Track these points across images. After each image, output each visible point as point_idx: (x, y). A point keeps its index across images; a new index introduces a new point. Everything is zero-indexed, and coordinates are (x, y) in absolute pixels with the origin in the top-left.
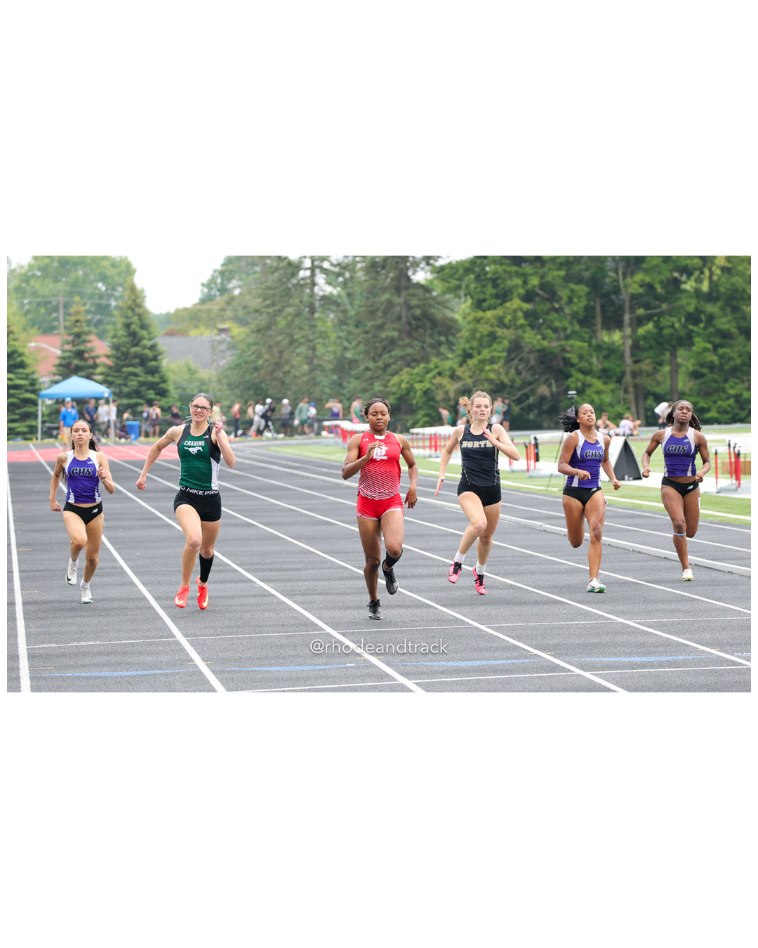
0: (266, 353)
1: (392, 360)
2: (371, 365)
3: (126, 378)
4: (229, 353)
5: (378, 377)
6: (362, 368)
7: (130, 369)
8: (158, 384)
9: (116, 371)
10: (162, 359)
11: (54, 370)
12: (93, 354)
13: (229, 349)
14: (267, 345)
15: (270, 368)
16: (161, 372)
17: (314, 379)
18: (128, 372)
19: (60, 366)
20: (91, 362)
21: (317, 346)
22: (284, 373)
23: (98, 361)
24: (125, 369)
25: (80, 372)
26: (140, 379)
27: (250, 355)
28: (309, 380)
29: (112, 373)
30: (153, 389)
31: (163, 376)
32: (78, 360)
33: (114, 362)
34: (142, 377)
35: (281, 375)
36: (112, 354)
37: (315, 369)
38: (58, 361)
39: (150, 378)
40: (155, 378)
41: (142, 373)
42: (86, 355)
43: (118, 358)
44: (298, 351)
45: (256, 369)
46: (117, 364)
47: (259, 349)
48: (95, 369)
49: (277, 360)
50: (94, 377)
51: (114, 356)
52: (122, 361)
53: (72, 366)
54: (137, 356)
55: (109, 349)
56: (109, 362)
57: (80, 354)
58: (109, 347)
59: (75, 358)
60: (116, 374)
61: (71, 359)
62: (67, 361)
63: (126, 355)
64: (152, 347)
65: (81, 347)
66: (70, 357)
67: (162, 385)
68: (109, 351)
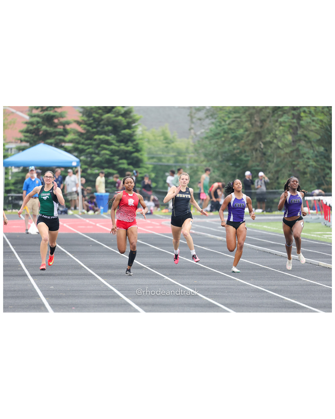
0: (246, 121)
3: (98, 146)
4: (208, 121)
7: (102, 137)
8: (132, 153)
9: (87, 139)
10: (136, 127)
11: (21, 136)
12: (62, 120)
13: (207, 117)
14: (247, 113)
15: (251, 138)
16: (134, 140)
17: (297, 150)
18: (100, 139)
19: (27, 131)
20: (60, 129)
21: (302, 114)
22: (265, 144)
23: (68, 127)
24: (96, 137)
25: (49, 139)
26: (113, 147)
27: (229, 124)
28: (292, 152)
29: (83, 141)
30: (126, 158)
31: (137, 144)
32: (47, 126)
33: (85, 129)
34: (116, 146)
35: (262, 146)
36: (83, 120)
37: (300, 140)
38: (25, 127)
39: (123, 147)
40: (128, 147)
41: (114, 142)
42: (56, 121)
43: (89, 125)
44: (281, 120)
45: (236, 139)
46: (88, 131)
47: (239, 117)
48: (65, 136)
49: (259, 130)
50: (63, 144)
51: (85, 123)
52: (93, 128)
53: (41, 133)
54: (109, 123)
55: (80, 115)
56: (80, 129)
57: (49, 120)
58: (81, 112)
59: (43, 124)
60: (88, 142)
61: (39, 125)
62: (35, 127)
63: (98, 122)
64: (126, 114)
65: (51, 112)
66: (38, 122)
67: (136, 155)
68: (80, 117)
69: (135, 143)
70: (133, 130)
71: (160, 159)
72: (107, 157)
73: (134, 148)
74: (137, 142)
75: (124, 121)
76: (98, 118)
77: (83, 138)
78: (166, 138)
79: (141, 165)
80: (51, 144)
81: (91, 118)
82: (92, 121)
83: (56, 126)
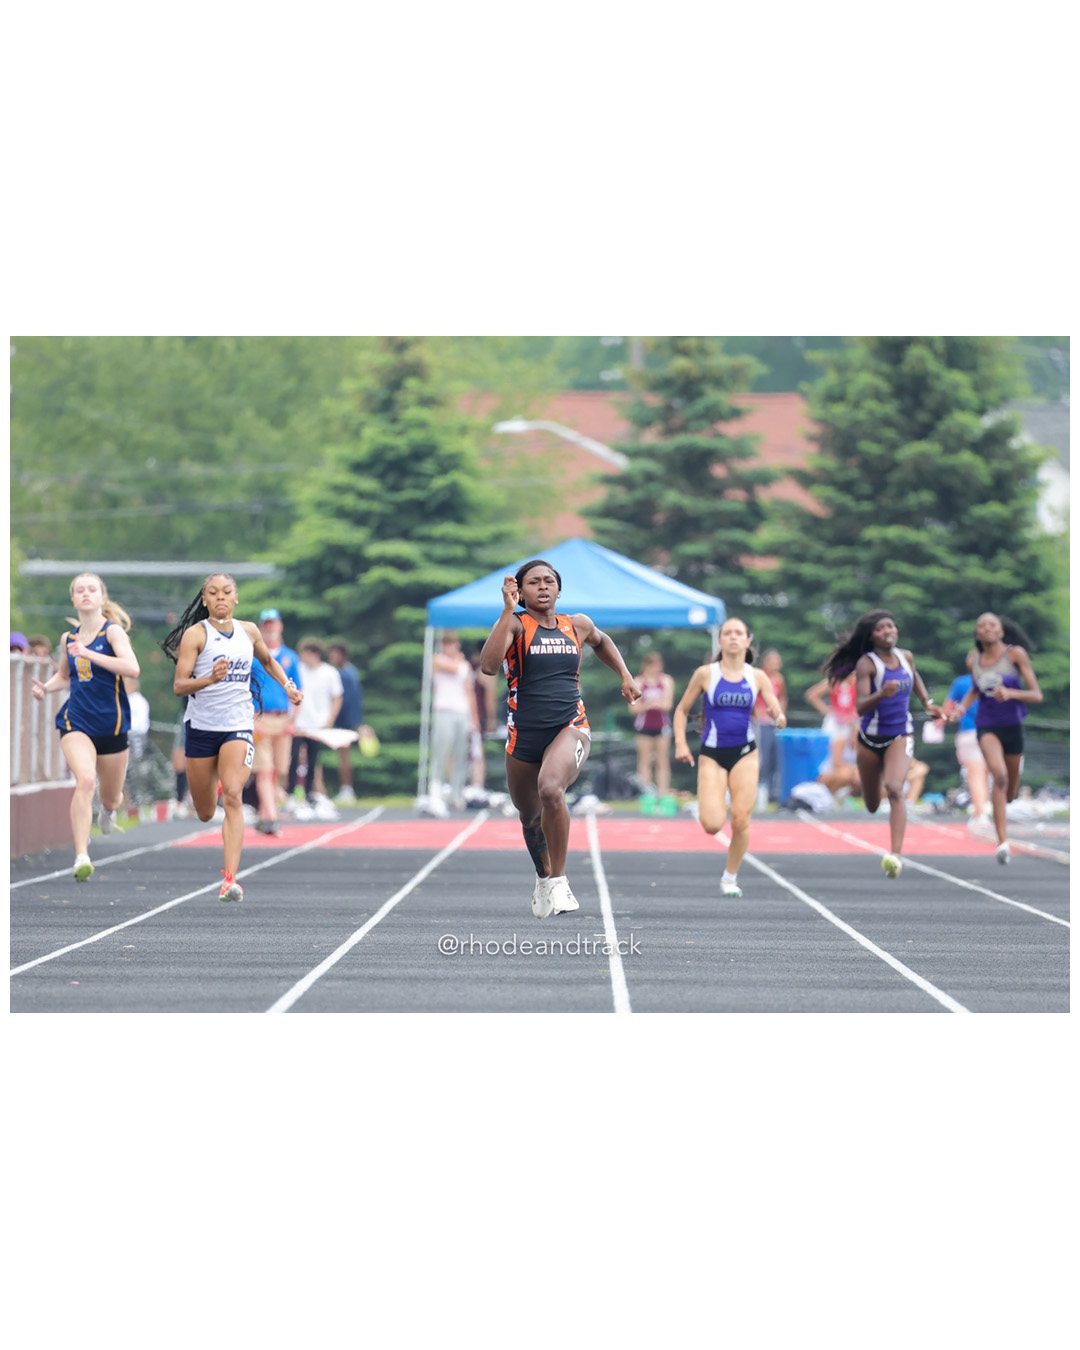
3: (878, 567)
7: (893, 532)
8: (1010, 594)
9: (834, 542)
12: (744, 467)
16: (1023, 544)
18: (886, 542)
19: (608, 512)
20: (734, 501)
23: (765, 496)
24: (872, 533)
25: (688, 540)
26: (934, 572)
29: (818, 548)
31: (1034, 561)
32: (682, 491)
33: (828, 502)
34: (942, 565)
36: (823, 470)
38: (599, 496)
39: (975, 571)
40: (995, 570)
41: (940, 552)
42: (719, 471)
43: (846, 487)
46: (841, 511)
48: (750, 528)
50: (745, 561)
51: (827, 478)
52: (859, 498)
53: (659, 518)
54: (924, 476)
55: (812, 449)
56: (810, 501)
57: (693, 467)
58: (811, 439)
59: (669, 484)
60: (840, 552)
61: (654, 487)
62: (639, 494)
63: (878, 473)
64: (992, 442)
65: (701, 440)
66: (649, 477)
67: (1026, 601)
68: (808, 457)
69: (1023, 555)
70: (1015, 504)
72: (911, 609)
73: (1017, 574)
74: (1033, 550)
75: (981, 470)
76: (881, 457)
77: (821, 538)
79: (1048, 641)
81: (853, 461)
82: (854, 473)
83: (718, 492)
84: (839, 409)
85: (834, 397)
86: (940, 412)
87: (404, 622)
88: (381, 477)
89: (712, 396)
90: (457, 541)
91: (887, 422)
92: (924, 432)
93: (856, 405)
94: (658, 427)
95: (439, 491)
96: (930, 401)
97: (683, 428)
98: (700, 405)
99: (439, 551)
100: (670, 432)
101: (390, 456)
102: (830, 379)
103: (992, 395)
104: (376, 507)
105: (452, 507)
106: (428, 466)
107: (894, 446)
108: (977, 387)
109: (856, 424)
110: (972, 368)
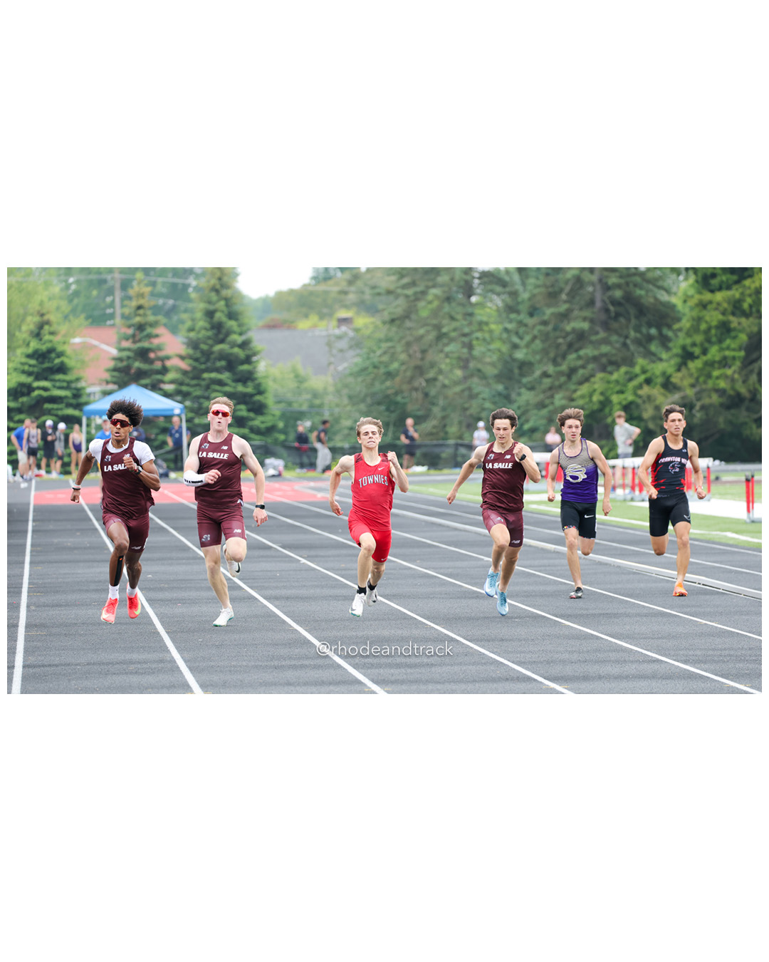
0: (403, 352)
1: (580, 363)
2: (551, 369)
3: (208, 387)
4: (351, 353)
5: (560, 387)
6: (538, 373)
7: (213, 375)
8: (252, 395)
9: (193, 378)
10: (257, 361)
11: (107, 376)
12: (161, 354)
13: (351, 347)
14: (403, 342)
15: (409, 374)
16: (256, 379)
17: (470, 389)
18: (210, 379)
19: (115, 369)
20: (158, 365)
21: (475, 342)
22: (428, 381)
23: (168, 364)
24: (206, 375)
25: (143, 379)
26: (227, 389)
27: (380, 356)
28: (463, 391)
29: (187, 381)
30: (245, 403)
31: (259, 385)
32: (140, 362)
33: (190, 365)
34: (230, 386)
35: (424, 384)
36: (188, 354)
37: (472, 376)
38: (111, 364)
39: (240, 388)
40: (247, 387)
41: (229, 382)
42: (152, 355)
43: (196, 360)
44: (447, 349)
45: (389, 375)
46: (194, 368)
47: (393, 347)
48: (164, 375)
49: (419, 363)
50: (161, 387)
51: (190, 357)
52: (201, 363)
53: (133, 371)
54: (222, 356)
55: (184, 347)
56: (184, 365)
57: (143, 354)
58: (184, 343)
59: (136, 360)
60: (194, 382)
61: (130, 361)
62: (125, 363)
63: (207, 355)
64: (245, 345)
65: (145, 344)
66: (129, 358)
67: (258, 398)
68: (183, 350)
69: (257, 382)
70: (253, 365)
71: (290, 404)
73: (255, 389)
74: (259, 381)
75: (241, 354)
76: (208, 350)
77: (188, 377)
78: (297, 376)
79: (266, 411)
80: (145, 386)
81: (198, 351)
82: (199, 355)
83: (151, 362)
84: (192, 335)
85: (191, 329)
86: (228, 333)
87: (47, 409)
88: (37, 359)
89: (149, 330)
90: (64, 381)
91: (209, 338)
92: (222, 341)
93: (199, 332)
94: (131, 340)
95: (57, 364)
96: (224, 331)
97: (140, 341)
98: (145, 333)
99: (58, 384)
100: (134, 342)
101: (40, 352)
102: (189, 324)
103: (244, 328)
104: (36, 370)
105: (62, 369)
106: (53, 355)
107: (212, 346)
108: (240, 325)
109: (198, 339)
110: (236, 320)
